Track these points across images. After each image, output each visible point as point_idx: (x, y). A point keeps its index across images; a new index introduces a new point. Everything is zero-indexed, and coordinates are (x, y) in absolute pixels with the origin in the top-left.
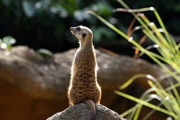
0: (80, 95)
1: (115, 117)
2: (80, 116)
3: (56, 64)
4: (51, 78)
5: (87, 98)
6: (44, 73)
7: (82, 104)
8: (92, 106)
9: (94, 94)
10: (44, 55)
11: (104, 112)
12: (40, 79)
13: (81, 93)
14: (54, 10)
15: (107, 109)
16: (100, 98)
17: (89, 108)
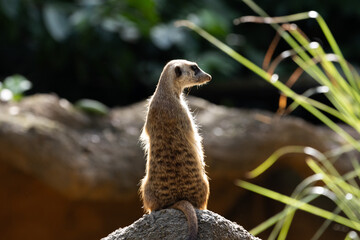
0: (165, 192)
1: (239, 234)
2: (166, 234)
3: (115, 130)
4: (106, 158)
5: (180, 198)
6: (91, 147)
7: (170, 211)
8: (191, 213)
9: (194, 188)
10: (90, 113)
11: (215, 226)
12: (82, 160)
13: (166, 188)
14: (110, 25)
15: (222, 219)
16: (207, 197)
17: (184, 217)
